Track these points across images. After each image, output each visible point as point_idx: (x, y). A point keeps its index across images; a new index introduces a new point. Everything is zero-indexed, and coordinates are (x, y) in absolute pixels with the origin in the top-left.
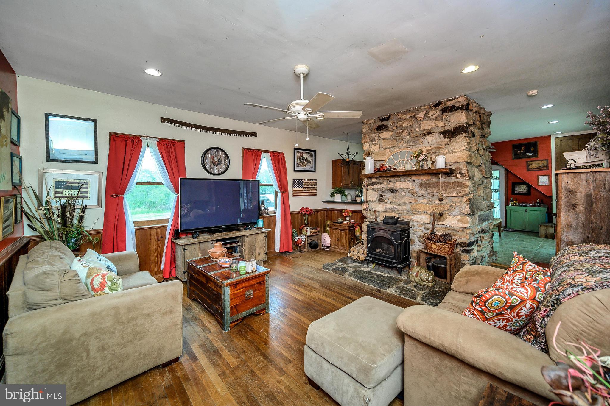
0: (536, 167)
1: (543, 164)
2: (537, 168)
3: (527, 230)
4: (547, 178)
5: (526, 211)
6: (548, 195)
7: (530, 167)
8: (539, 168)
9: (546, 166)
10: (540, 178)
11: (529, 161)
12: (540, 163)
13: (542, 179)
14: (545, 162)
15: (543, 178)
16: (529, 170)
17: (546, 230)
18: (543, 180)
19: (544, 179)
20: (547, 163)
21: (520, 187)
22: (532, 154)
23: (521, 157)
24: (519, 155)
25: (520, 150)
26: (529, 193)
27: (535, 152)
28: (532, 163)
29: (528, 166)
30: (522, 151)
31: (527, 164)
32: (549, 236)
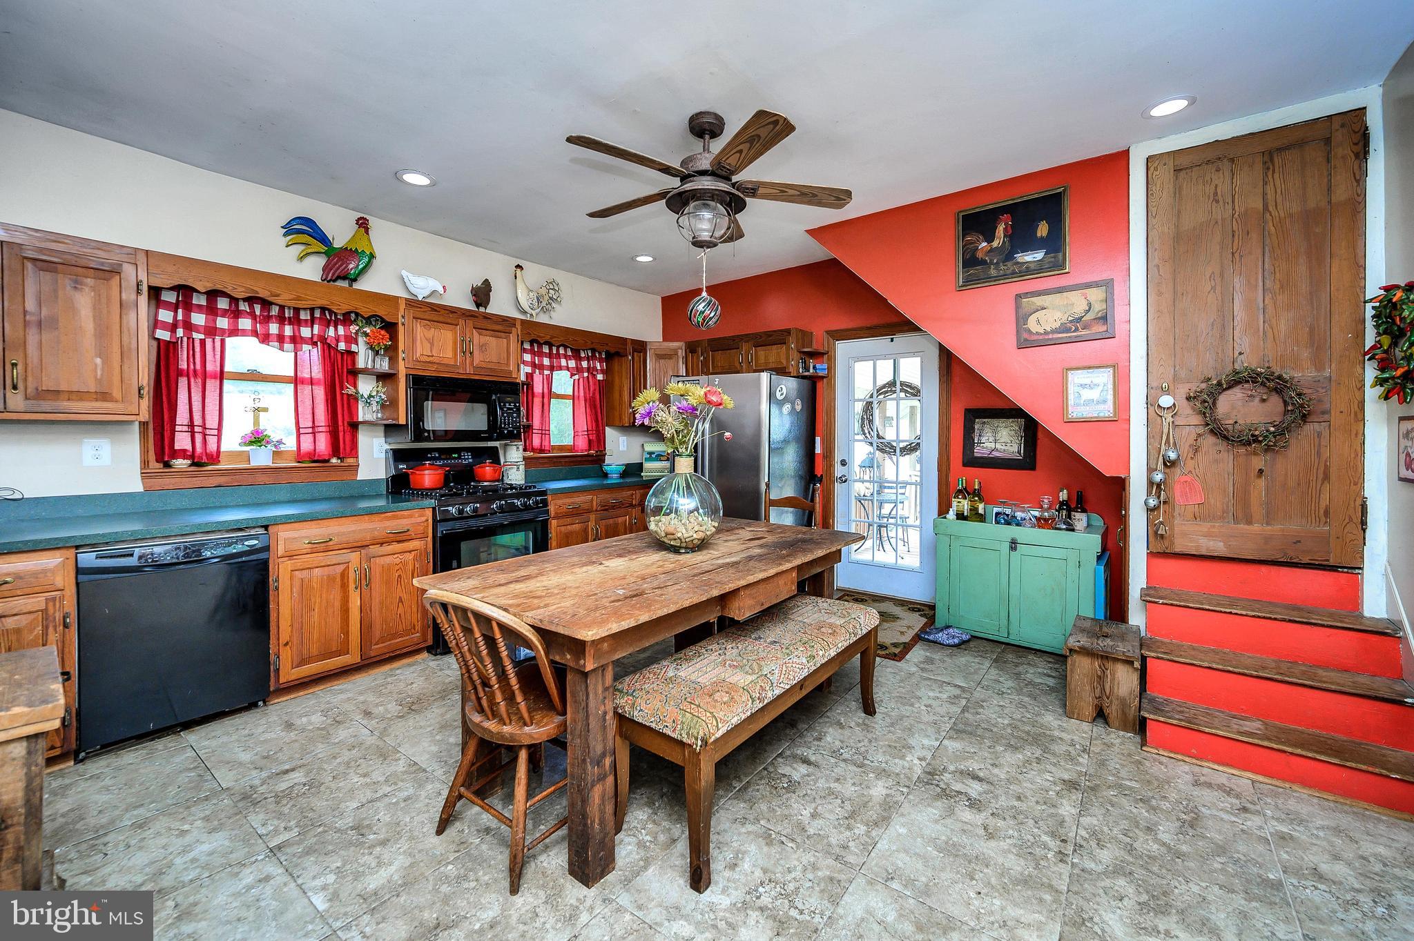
0: (1057, 325)
1: (1090, 305)
2: (1064, 329)
3: (1013, 639)
4: (1104, 378)
5: (1014, 545)
6: (1108, 470)
7: (1032, 324)
8: (1069, 330)
9: (1104, 319)
10: (1076, 379)
11: (1027, 295)
12: (1076, 303)
13: (1083, 386)
14: (1096, 295)
15: (1087, 381)
16: (1026, 342)
17: (1101, 679)
18: (1087, 394)
19: (1091, 386)
20: (1109, 300)
21: (995, 432)
22: (1039, 255)
23: (993, 272)
24: (983, 262)
25: (990, 239)
26: (1027, 462)
27: (1054, 244)
28: (1038, 301)
29: (1021, 319)
30: (995, 244)
31: (1018, 307)
32: (1113, 711)
